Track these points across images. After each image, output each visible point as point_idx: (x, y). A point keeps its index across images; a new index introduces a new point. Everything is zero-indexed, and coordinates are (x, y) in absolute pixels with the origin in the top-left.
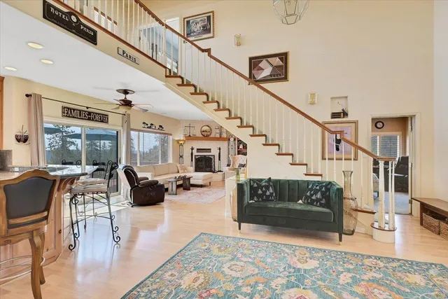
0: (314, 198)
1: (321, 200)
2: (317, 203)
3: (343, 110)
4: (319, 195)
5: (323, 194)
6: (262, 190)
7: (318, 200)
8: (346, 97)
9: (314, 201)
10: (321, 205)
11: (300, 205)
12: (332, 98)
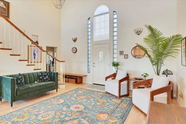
0: (45, 78)
1: (48, 79)
2: (47, 80)
3: (37, 41)
4: (47, 77)
5: (49, 76)
6: (20, 80)
7: (47, 79)
8: (38, 36)
9: (45, 80)
10: (49, 81)
11: (36, 84)
12: (32, 35)
